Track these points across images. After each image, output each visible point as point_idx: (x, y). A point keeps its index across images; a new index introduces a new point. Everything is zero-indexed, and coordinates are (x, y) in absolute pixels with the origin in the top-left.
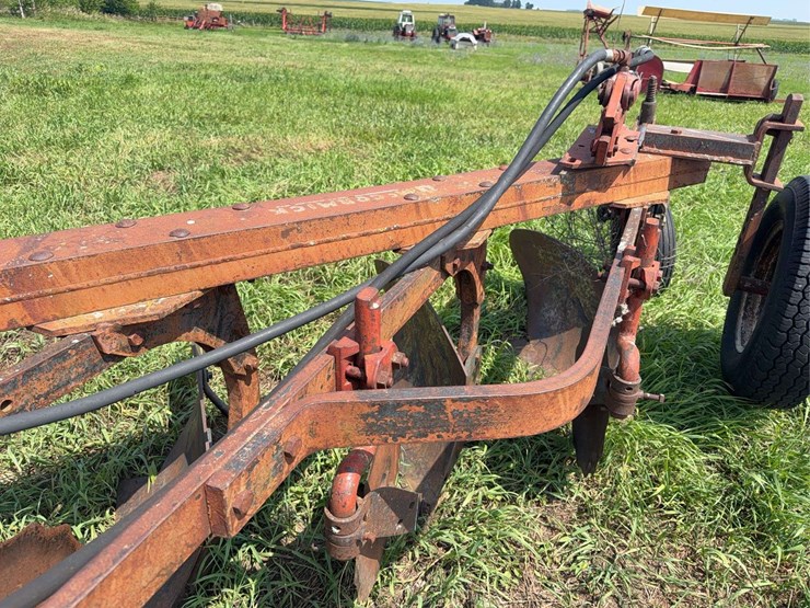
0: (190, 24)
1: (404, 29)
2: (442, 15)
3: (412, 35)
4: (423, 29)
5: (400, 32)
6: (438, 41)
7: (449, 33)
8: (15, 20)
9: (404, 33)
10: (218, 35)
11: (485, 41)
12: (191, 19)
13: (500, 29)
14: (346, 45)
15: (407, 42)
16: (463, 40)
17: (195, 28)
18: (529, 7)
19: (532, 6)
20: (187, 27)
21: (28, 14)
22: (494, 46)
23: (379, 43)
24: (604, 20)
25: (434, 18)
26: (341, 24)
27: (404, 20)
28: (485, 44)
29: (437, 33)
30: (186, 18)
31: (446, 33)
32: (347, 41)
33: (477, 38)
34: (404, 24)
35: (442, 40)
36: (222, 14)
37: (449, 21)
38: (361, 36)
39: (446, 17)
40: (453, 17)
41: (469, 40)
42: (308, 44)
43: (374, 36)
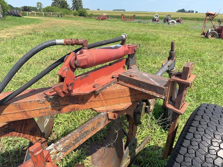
0: (98, 18)
1: (155, 19)
2: (167, 15)
3: (158, 21)
4: (162, 19)
5: (154, 20)
6: (165, 22)
7: (169, 20)
8: (58, 18)
9: (155, 20)
10: (104, 21)
11: (179, 22)
12: (98, 17)
13: (185, 19)
14: (138, 23)
15: (156, 23)
16: (172, 22)
17: (99, 19)
18: (196, 12)
19: (197, 12)
20: (97, 19)
21: (61, 17)
22: (183, 23)
23: (147, 23)
24: (212, 16)
25: (165, 16)
26: (138, 18)
27: (155, 17)
28: (179, 23)
29: (165, 20)
30: (97, 17)
31: (168, 20)
32: (138, 22)
33: (177, 21)
34: (156, 18)
35: (166, 22)
36: (106, 16)
37: (169, 17)
38: (142, 21)
39: (168, 16)
40: (170, 16)
41: (174, 22)
42: (127, 23)
43: (146, 21)
